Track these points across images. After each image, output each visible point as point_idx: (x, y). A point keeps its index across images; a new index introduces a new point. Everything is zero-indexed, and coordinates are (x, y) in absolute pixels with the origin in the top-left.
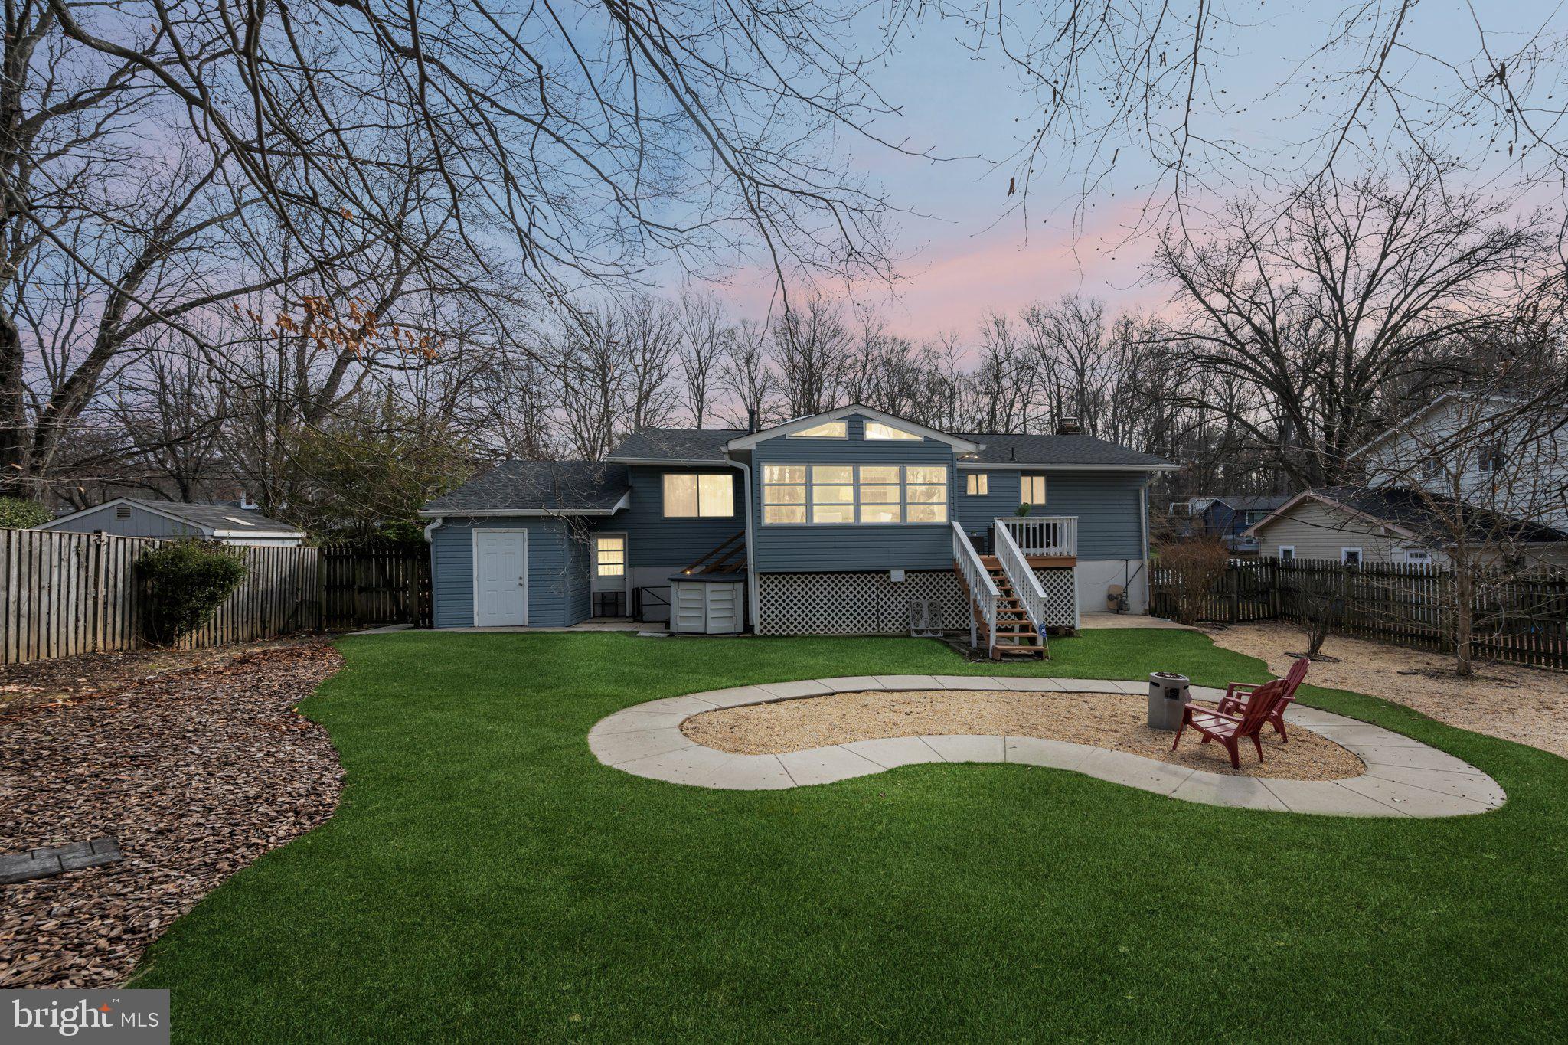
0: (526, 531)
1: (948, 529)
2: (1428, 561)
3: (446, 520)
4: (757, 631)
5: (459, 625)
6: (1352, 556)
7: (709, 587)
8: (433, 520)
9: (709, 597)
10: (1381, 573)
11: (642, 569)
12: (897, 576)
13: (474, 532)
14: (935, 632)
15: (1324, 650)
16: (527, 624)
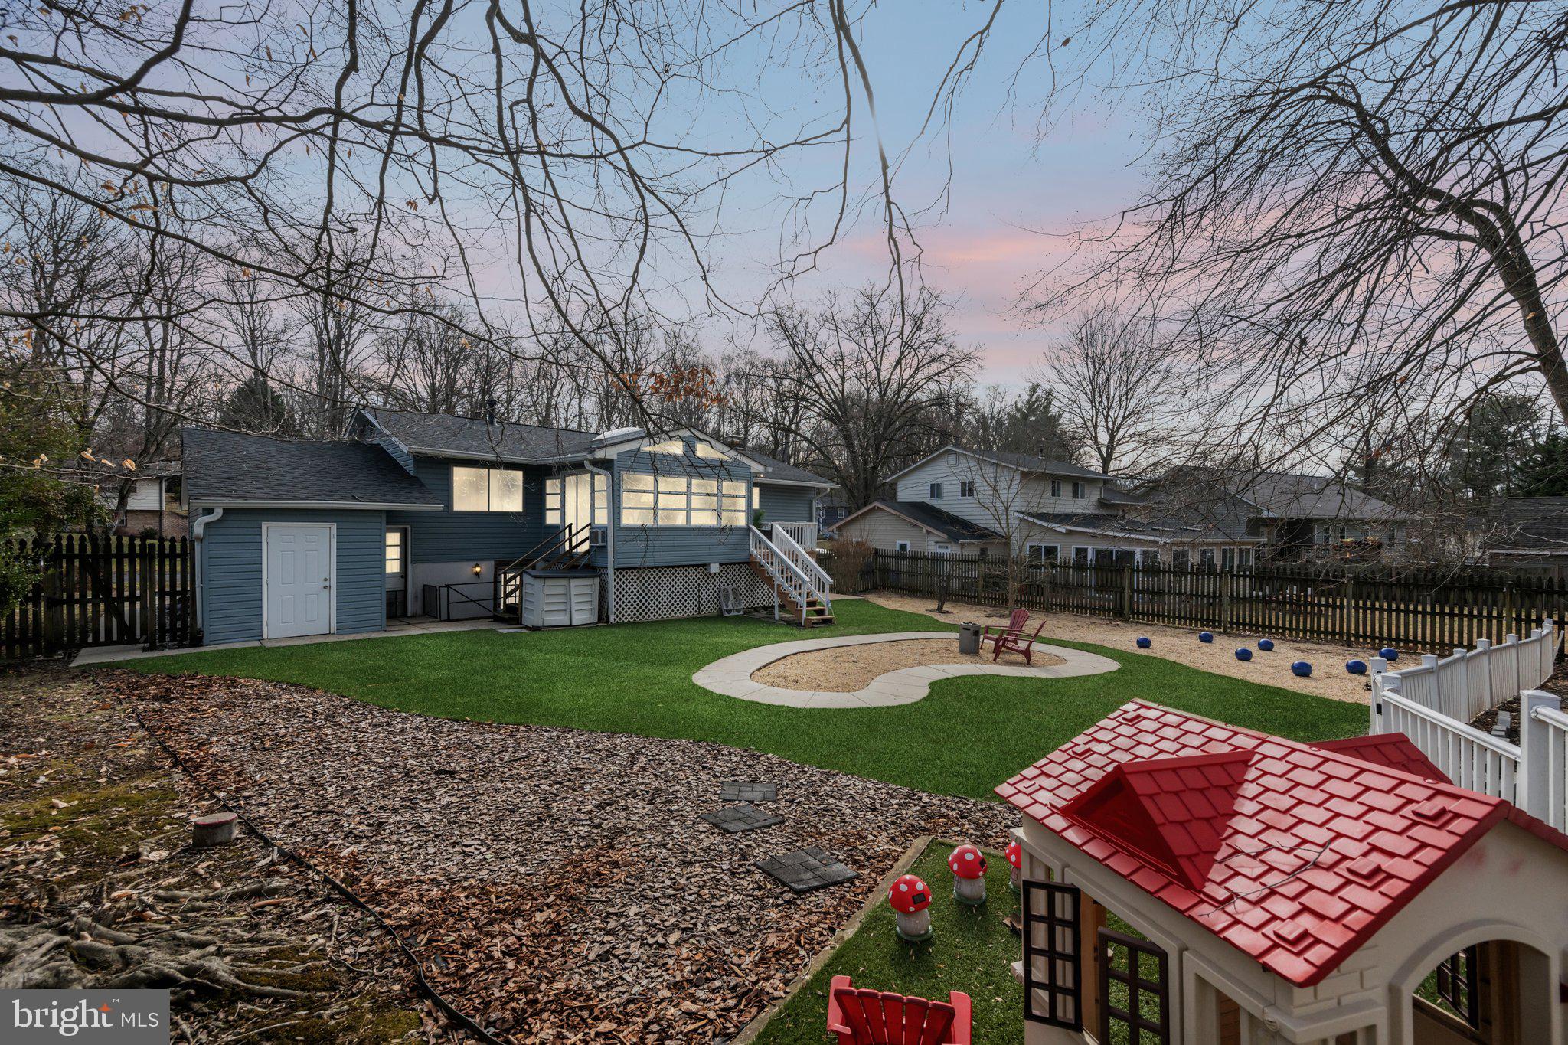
0: (334, 526)
1: (748, 529)
2: (949, 551)
3: (227, 511)
4: (612, 619)
5: (244, 639)
6: (903, 547)
7: (574, 582)
8: (209, 511)
9: (574, 591)
10: (923, 558)
11: (426, 565)
12: (715, 568)
13: (264, 526)
14: (738, 611)
15: (945, 608)
16: (334, 629)
